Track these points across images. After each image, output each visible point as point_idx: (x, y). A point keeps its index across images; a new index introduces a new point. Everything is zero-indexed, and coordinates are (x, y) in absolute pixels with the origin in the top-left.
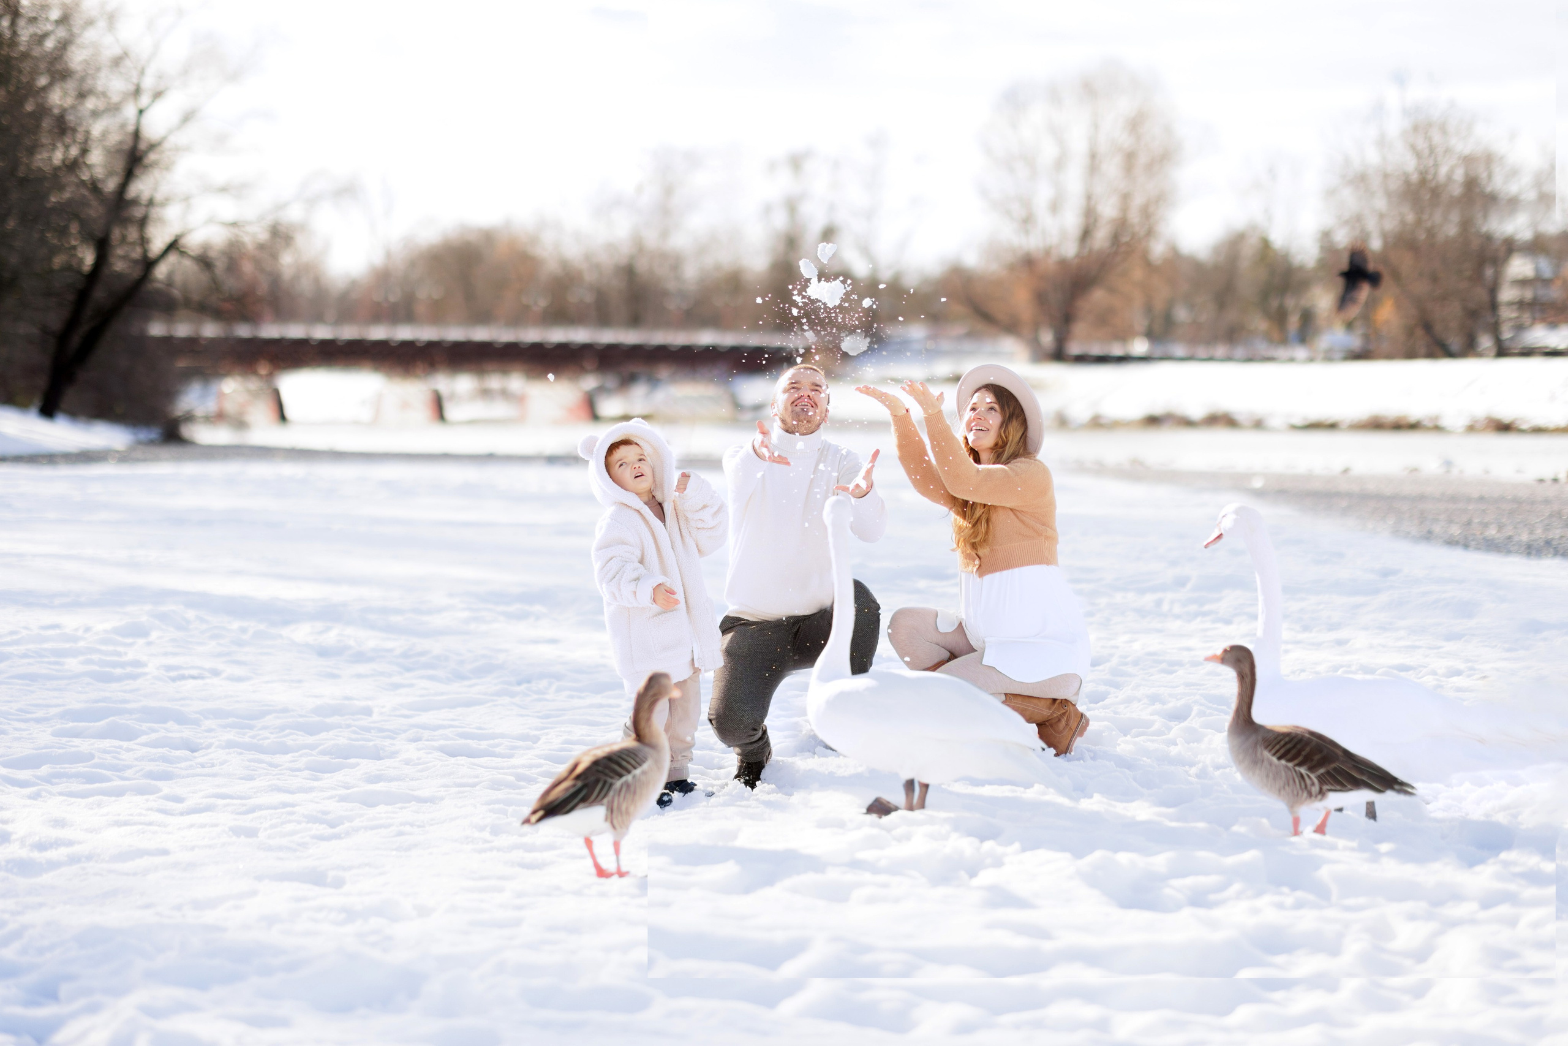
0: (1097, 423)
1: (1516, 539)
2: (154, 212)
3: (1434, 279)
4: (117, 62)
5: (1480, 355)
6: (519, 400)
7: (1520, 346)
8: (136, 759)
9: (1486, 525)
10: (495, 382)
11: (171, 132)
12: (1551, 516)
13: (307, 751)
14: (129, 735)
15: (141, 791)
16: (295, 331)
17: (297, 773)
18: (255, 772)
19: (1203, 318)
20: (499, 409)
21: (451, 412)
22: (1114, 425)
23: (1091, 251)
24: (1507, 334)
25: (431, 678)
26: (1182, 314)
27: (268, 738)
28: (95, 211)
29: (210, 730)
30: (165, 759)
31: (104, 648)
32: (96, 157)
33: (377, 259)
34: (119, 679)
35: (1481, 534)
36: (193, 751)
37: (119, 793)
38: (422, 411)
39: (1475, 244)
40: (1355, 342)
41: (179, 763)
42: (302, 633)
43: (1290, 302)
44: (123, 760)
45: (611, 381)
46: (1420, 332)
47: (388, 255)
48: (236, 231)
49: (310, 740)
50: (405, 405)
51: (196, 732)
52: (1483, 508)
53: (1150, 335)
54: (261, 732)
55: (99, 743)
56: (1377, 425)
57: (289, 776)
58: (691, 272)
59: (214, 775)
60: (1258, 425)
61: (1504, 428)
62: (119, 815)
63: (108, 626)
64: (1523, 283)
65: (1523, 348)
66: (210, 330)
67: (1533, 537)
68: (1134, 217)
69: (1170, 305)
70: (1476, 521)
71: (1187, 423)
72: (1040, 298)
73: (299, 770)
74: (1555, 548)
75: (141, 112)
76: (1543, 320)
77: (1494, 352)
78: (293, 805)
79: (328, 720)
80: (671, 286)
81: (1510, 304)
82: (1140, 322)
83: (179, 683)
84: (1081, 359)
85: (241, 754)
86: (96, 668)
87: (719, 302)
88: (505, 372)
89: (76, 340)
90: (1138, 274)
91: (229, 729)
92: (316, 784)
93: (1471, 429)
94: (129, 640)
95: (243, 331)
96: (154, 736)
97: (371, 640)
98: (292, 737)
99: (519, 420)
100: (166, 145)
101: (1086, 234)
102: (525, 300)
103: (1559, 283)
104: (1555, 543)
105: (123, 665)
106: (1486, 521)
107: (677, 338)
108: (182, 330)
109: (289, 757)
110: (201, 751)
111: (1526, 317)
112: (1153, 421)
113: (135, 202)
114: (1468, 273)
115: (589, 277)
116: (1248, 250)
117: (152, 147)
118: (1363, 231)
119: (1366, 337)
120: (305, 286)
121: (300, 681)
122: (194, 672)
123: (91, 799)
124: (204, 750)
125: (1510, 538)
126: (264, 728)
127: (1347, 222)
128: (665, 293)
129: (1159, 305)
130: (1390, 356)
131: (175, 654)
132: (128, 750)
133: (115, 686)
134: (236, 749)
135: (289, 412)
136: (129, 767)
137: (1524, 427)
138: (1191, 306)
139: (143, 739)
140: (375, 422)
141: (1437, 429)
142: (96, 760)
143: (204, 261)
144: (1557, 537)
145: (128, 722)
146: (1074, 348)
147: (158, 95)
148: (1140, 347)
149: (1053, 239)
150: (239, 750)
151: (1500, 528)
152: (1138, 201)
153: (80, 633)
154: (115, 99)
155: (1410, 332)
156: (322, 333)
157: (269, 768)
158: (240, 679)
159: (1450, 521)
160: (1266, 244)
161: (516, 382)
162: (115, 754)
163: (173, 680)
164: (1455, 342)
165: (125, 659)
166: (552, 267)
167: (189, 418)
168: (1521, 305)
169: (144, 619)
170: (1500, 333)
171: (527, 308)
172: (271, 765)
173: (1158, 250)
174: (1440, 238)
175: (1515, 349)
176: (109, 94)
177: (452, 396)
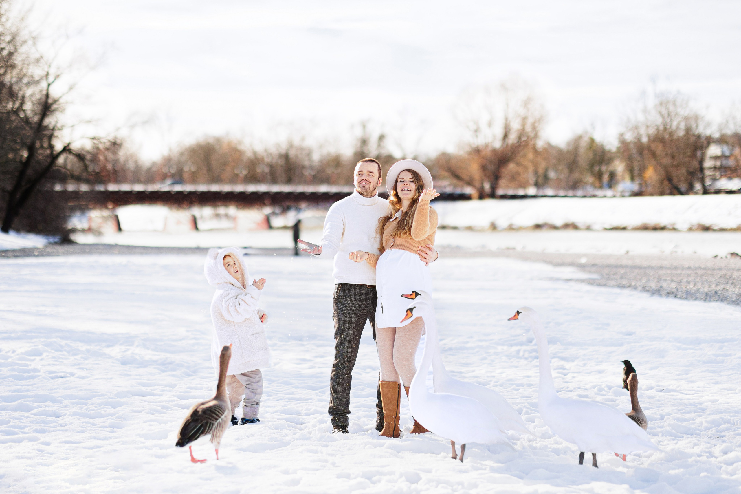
0: (511, 228)
1: (701, 290)
2: (56, 133)
3: (673, 157)
4: (38, 61)
5: (696, 193)
6: (234, 219)
7: (714, 189)
8: (30, 422)
9: (689, 282)
10: (222, 210)
11: (63, 95)
12: (721, 277)
13: (110, 417)
14: (28, 409)
15: (31, 440)
16: (125, 187)
17: (105, 429)
18: (85, 429)
19: (562, 177)
20: (224, 224)
21: (200, 225)
22: (520, 229)
23: (507, 145)
24: (708, 182)
25: (173, 376)
26: (552, 174)
27: (93, 410)
28: (28, 132)
29: (66, 406)
30: (44, 422)
31: (20, 362)
32: (28, 107)
33: (166, 153)
34: (26, 379)
35: (686, 288)
36: (58, 417)
37: (20, 441)
38: (187, 225)
39: (692, 139)
40: (635, 187)
41: (51, 424)
42: (116, 351)
43: (604, 168)
44: (24, 423)
45: (278, 210)
46: (666, 182)
47: (170, 150)
48: (95, 142)
49: (113, 411)
50: (179, 222)
51: (59, 407)
52: (689, 273)
53: (537, 185)
54: (90, 406)
55: (13, 414)
56: (645, 228)
57: (101, 430)
58: (316, 157)
59: (66, 430)
60: (588, 228)
61: (706, 229)
62: (19, 453)
63: (23, 350)
64: (716, 158)
65: (716, 190)
66: (84, 188)
67: (710, 289)
68: (528, 129)
69: (546, 171)
70: (685, 280)
71: (555, 228)
72: (484, 168)
73: (106, 427)
74: (719, 295)
75: (49, 85)
76: (725, 176)
77: (701, 192)
78: (100, 447)
79: (122, 400)
80: (306, 163)
81: (710, 168)
82: (532, 179)
83: (54, 380)
84: (504, 197)
85: (80, 419)
86: (16, 373)
87: (329, 171)
88: (226, 206)
89: (18, 195)
90: (530, 156)
91: (75, 405)
92: (113, 435)
93: (690, 229)
94: (33, 358)
95: (101, 188)
96: (40, 410)
97: (148, 355)
98: (104, 409)
99: (234, 229)
100: (61, 101)
101: (505, 136)
102: (236, 172)
103: (733, 158)
104: (719, 292)
105: (28, 371)
106: (689, 280)
107: (310, 189)
108: (71, 187)
109: (101, 420)
110: (61, 417)
111: (718, 174)
112: (538, 227)
113: (47, 127)
114: (689, 154)
115: (267, 160)
116: (584, 143)
117: (55, 101)
118: (638, 134)
119: (640, 185)
120: (131, 165)
121: (111, 379)
122: (62, 374)
123: (7, 445)
124: (62, 417)
125: (698, 290)
126: (92, 404)
127: (630, 130)
128: (303, 167)
129: (541, 171)
130: (651, 195)
131: (54, 365)
132: (27, 417)
133: (24, 382)
134: (77, 417)
135: (122, 226)
136: (26, 427)
137: (716, 228)
138: (557, 171)
139: (34, 411)
140: (165, 231)
141: (674, 229)
142: (11, 424)
143: (80, 157)
144: (722, 289)
145: (28, 403)
146: (500, 192)
147: (57, 77)
148: (532, 191)
149: (489, 140)
150: (79, 417)
151: (695, 285)
152: (530, 121)
153: (9, 354)
154: (37, 78)
155: (661, 182)
156: (138, 188)
157: (92, 426)
158: (83, 378)
159: (672, 281)
160: (592, 140)
161: (232, 210)
162: (20, 420)
163: (52, 378)
164: (683, 187)
165: (30, 368)
166: (249, 154)
167: (74, 230)
168: (715, 168)
169: (40, 347)
170: (705, 183)
171: (237, 175)
172: (93, 424)
173: (540, 144)
174: (675, 137)
175: (712, 190)
176: (34, 76)
177: (202, 217)
